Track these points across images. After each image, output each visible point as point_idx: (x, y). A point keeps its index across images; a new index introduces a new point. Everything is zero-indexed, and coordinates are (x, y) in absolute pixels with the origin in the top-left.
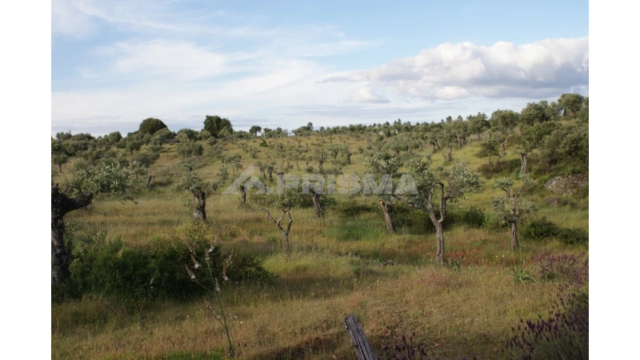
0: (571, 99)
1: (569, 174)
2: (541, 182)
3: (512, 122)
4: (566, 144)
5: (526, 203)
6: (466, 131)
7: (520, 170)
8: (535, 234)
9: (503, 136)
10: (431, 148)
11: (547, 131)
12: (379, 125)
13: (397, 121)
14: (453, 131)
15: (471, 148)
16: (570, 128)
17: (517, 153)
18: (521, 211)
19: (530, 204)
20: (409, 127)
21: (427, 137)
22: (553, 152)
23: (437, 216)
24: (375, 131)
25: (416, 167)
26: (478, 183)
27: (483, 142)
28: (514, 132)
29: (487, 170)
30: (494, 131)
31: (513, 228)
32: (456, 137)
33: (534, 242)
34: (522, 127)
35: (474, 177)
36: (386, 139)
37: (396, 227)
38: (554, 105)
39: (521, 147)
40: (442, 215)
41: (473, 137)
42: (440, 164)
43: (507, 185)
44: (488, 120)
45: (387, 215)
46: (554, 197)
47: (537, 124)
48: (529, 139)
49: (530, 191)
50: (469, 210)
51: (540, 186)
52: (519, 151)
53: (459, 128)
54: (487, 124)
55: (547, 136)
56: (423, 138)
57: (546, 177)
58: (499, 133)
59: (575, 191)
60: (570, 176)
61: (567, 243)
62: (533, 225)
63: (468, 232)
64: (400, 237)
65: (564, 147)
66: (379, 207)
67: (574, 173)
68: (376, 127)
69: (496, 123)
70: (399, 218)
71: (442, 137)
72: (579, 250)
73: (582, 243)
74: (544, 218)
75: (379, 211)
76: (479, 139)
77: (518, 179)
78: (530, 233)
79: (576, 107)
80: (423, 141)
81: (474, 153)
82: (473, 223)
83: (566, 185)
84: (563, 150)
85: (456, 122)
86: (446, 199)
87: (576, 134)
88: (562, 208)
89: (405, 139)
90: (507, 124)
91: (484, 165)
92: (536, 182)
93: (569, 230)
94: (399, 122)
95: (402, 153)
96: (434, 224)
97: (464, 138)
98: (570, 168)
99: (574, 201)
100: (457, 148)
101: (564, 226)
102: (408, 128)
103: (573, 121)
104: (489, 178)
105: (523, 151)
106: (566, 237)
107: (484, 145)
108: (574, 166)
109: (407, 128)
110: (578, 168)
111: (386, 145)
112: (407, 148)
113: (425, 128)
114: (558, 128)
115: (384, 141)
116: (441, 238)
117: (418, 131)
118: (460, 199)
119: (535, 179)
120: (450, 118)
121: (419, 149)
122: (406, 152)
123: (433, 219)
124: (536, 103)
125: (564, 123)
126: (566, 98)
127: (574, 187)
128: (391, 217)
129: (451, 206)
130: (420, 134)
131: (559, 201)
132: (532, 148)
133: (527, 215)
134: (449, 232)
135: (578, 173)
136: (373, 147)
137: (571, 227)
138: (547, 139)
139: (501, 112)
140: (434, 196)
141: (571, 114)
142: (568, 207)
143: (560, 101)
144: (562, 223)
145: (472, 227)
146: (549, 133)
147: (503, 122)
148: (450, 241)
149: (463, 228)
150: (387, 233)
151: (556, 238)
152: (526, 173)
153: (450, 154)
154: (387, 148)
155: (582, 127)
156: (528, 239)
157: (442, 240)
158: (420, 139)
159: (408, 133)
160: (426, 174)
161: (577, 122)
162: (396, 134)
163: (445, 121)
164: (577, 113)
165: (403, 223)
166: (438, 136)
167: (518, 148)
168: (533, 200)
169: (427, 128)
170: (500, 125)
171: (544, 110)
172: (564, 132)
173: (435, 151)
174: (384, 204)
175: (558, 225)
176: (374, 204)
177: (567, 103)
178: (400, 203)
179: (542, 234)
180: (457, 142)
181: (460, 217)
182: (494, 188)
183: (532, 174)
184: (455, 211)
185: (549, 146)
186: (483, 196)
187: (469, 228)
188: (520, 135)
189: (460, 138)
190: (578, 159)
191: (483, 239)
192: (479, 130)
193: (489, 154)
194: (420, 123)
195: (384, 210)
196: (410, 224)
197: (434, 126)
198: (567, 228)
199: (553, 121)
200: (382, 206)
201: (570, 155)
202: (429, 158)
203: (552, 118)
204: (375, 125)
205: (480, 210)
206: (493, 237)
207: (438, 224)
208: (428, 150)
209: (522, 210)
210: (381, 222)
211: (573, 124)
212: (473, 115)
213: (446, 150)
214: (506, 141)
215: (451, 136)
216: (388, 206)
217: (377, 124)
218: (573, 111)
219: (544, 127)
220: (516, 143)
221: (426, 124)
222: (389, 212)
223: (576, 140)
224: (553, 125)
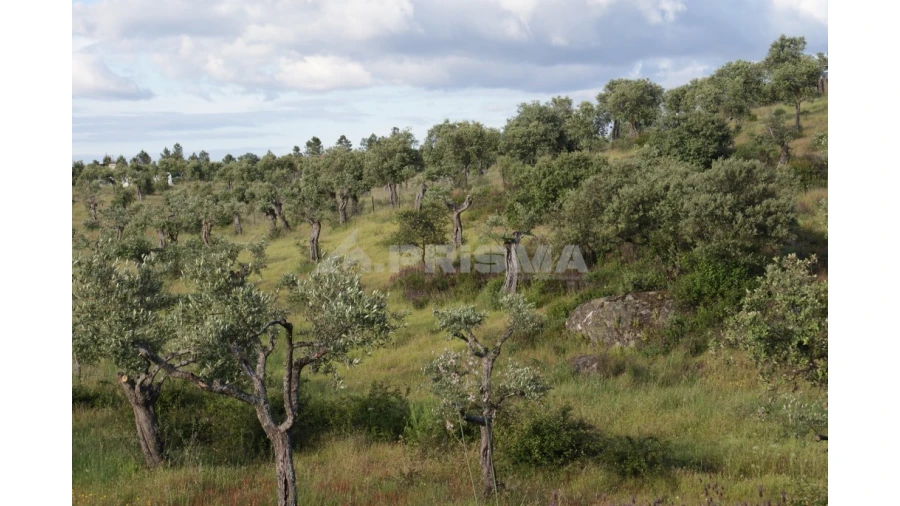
0: (633, 94)
1: (627, 293)
2: (555, 313)
3: (479, 154)
4: (617, 213)
5: (515, 371)
6: (360, 178)
7: (502, 284)
8: (543, 454)
9: (456, 192)
10: (266, 225)
11: (571, 177)
12: (122, 160)
13: (172, 150)
14: (323, 178)
15: (373, 226)
16: (627, 171)
17: (495, 237)
18: (504, 393)
19: (525, 373)
20: (205, 168)
21: (253, 196)
22: (586, 235)
23: (277, 413)
24: (109, 178)
25: (215, 278)
26: (383, 319)
27: (404, 208)
28: (487, 182)
29: (415, 283)
30: (433, 180)
31: (484, 440)
32: (333, 195)
33: (540, 476)
34: (507, 166)
35: (373, 302)
36: (138, 200)
37: (166, 446)
38: (587, 109)
39: (504, 219)
40: (289, 411)
41: (380, 193)
42: (290, 268)
43: (468, 322)
44: (417, 148)
45: (141, 415)
46: (589, 352)
47: (544, 159)
48: (524, 201)
49: (528, 337)
50: (367, 393)
51: (554, 325)
52: (499, 231)
53: (340, 168)
54: (415, 159)
55: (571, 192)
56: (242, 199)
57: (569, 299)
58: (445, 184)
59: (642, 335)
60: (630, 297)
61: (623, 474)
62: (536, 430)
63: (366, 456)
64: (180, 474)
65: (614, 221)
66: (119, 393)
67: (639, 287)
68: (112, 167)
69: (438, 158)
70: (174, 420)
71: (294, 196)
72: (655, 492)
73: (661, 474)
74: (565, 412)
75: (117, 402)
76: (395, 201)
77: (497, 306)
78: (528, 452)
79: (645, 116)
80: (243, 207)
81: (380, 238)
82: (379, 430)
83: (619, 321)
84: (612, 228)
85: (333, 154)
86: (301, 365)
87: (643, 185)
88: (611, 381)
89: (192, 201)
90: (467, 160)
91: (407, 271)
92: (542, 313)
93: (629, 438)
94: (178, 154)
95: (184, 239)
96: (269, 435)
97: (355, 198)
98: (629, 276)
99: (641, 362)
100: (335, 225)
101: (617, 429)
102: (202, 170)
103: (635, 151)
104: (420, 306)
105: (510, 232)
106: (622, 458)
107: (406, 216)
108: (639, 270)
109: (197, 169)
110: (650, 275)
111: (139, 217)
112: (199, 225)
113: (249, 171)
114: (598, 171)
115: (133, 205)
116: (289, 473)
117: (230, 179)
118: (340, 365)
119: (539, 305)
120: (317, 141)
121: (233, 227)
122: (196, 237)
123: (266, 422)
124: (542, 104)
125: (615, 157)
126: (619, 92)
127: (641, 326)
128: (154, 419)
129: (318, 383)
130: (236, 185)
131: (603, 362)
132: (532, 223)
133: (520, 403)
134: (315, 457)
135: (650, 288)
136: (104, 222)
137: (633, 433)
138: (570, 198)
139: (453, 127)
140: (271, 357)
141: (632, 134)
142: (625, 378)
143: (602, 98)
144: (611, 423)
145: (378, 439)
146: (576, 183)
147: (456, 153)
148: (318, 478)
149: (351, 441)
150: (143, 463)
151: (597, 462)
152: (518, 290)
153: (315, 242)
154: (143, 226)
155: (657, 169)
156: (523, 467)
157: (290, 479)
158: (234, 200)
159: (202, 184)
160: (240, 296)
161: (646, 156)
162: (167, 187)
163: (303, 150)
164: (646, 130)
165: (187, 435)
166: (283, 191)
167: (495, 224)
168: (536, 363)
169: (254, 168)
170: (449, 163)
171: (562, 121)
172: (613, 180)
173: (276, 234)
174: (131, 383)
175: (600, 426)
176: (105, 383)
177: (620, 106)
178: (177, 378)
179: (559, 453)
180: (334, 209)
181: (343, 413)
182: (434, 332)
183: (534, 291)
184: (330, 398)
185: (575, 219)
186: (407, 354)
187: (369, 443)
188: (501, 189)
189: (344, 198)
190: (649, 252)
191: (406, 470)
192: (392, 177)
193: (420, 241)
194: (236, 156)
195: (132, 401)
196: (205, 438)
197: (273, 163)
198: (623, 434)
199: (586, 153)
200: (126, 387)
201: (629, 240)
202: (258, 251)
203: (583, 143)
204: (107, 160)
205: (396, 393)
206: (432, 466)
207: (278, 434)
208: (258, 229)
209: (506, 391)
210: (126, 433)
211: (636, 162)
212: (379, 135)
213: (307, 232)
214: (466, 205)
215: (321, 193)
216: (143, 388)
217: (115, 158)
218: (637, 125)
219: (561, 167)
220: (491, 211)
221: (253, 159)
222: (146, 405)
223: (643, 202)
224: (586, 163)
